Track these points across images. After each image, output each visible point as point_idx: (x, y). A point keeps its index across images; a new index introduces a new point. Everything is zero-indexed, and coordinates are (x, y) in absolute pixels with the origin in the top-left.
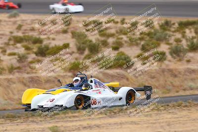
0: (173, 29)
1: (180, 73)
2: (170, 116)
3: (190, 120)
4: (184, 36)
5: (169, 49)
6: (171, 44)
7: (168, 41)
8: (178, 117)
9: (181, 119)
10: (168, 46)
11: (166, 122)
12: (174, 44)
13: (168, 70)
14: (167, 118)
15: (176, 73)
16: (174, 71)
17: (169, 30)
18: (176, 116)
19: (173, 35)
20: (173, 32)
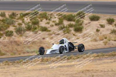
0: (17, 18)
1: (21, 43)
2: (15, 68)
3: (27, 71)
4: (23, 22)
5: (15, 29)
6: (16, 26)
7: (14, 24)
8: (20, 69)
9: (22, 70)
10: (14, 28)
11: (13, 72)
12: (18, 26)
13: (14, 41)
14: (13, 70)
15: (19, 43)
16: (18, 42)
17: (15, 18)
18: (19, 68)
19: (17, 21)
20: (17, 19)
